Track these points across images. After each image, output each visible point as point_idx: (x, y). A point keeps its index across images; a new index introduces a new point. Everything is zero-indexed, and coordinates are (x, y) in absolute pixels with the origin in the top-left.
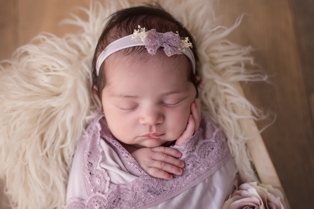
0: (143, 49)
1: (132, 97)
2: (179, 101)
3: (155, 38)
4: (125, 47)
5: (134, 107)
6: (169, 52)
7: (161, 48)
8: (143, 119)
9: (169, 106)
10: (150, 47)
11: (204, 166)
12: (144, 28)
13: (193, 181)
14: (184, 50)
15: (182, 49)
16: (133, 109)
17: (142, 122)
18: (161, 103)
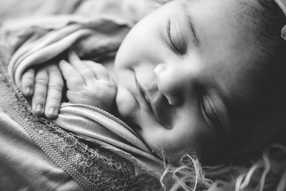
1: (195, 36)
9: (202, 106)
11: (85, 161)
13: (52, 146)
16: (173, 48)
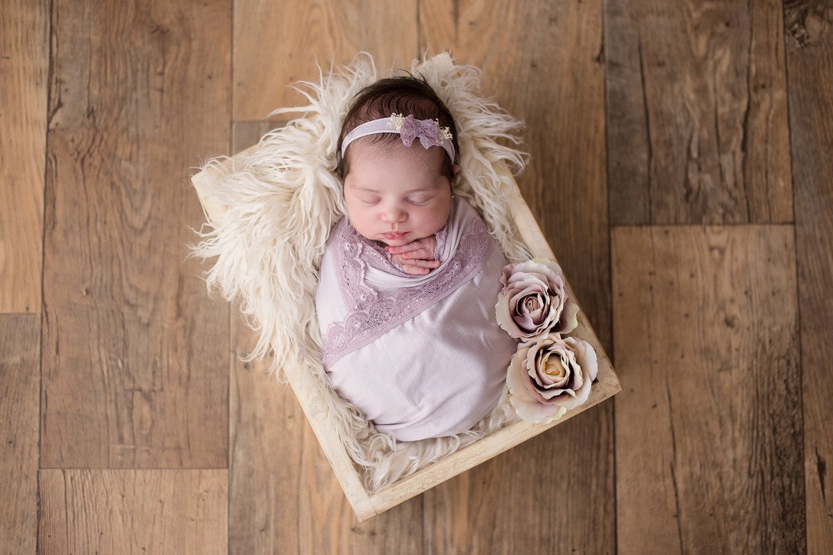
0: (396, 136)
2: (427, 199)
3: (412, 127)
4: (377, 132)
5: (378, 201)
6: (426, 144)
7: (417, 139)
8: (384, 214)
10: (406, 137)
12: (401, 114)
14: (442, 142)
15: (440, 141)
17: (384, 218)
18: (405, 200)
